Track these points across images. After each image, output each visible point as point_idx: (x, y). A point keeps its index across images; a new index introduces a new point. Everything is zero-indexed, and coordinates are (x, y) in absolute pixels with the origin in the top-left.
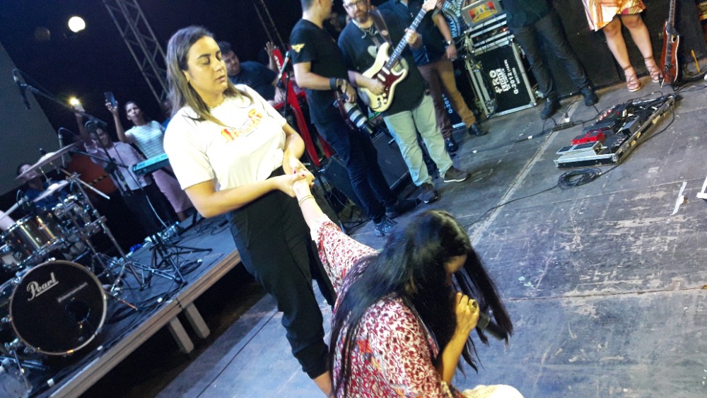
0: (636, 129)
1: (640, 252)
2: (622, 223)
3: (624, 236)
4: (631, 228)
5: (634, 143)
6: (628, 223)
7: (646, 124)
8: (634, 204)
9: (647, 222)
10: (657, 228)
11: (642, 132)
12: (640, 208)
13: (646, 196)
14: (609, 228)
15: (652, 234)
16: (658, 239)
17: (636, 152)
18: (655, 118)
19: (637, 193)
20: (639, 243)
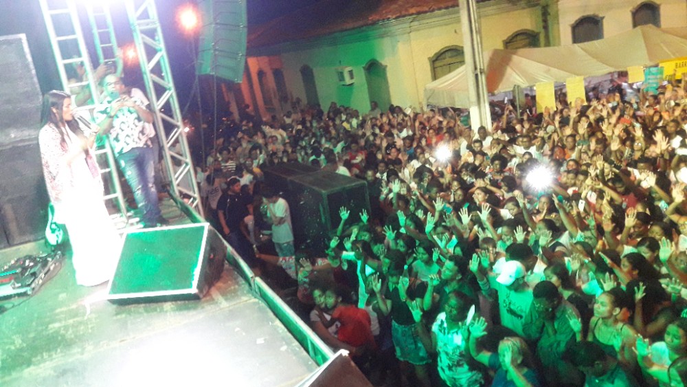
0: (40, 272)
1: (73, 336)
2: (51, 326)
3: (57, 332)
4: (60, 328)
5: (41, 282)
6: (57, 325)
7: (46, 269)
8: (58, 314)
9: (71, 321)
10: (80, 323)
11: (45, 274)
12: (63, 316)
13: (64, 309)
14: (42, 330)
15: (77, 327)
16: (82, 328)
17: (43, 287)
18: (51, 265)
19: (55, 309)
20: (69, 333)
